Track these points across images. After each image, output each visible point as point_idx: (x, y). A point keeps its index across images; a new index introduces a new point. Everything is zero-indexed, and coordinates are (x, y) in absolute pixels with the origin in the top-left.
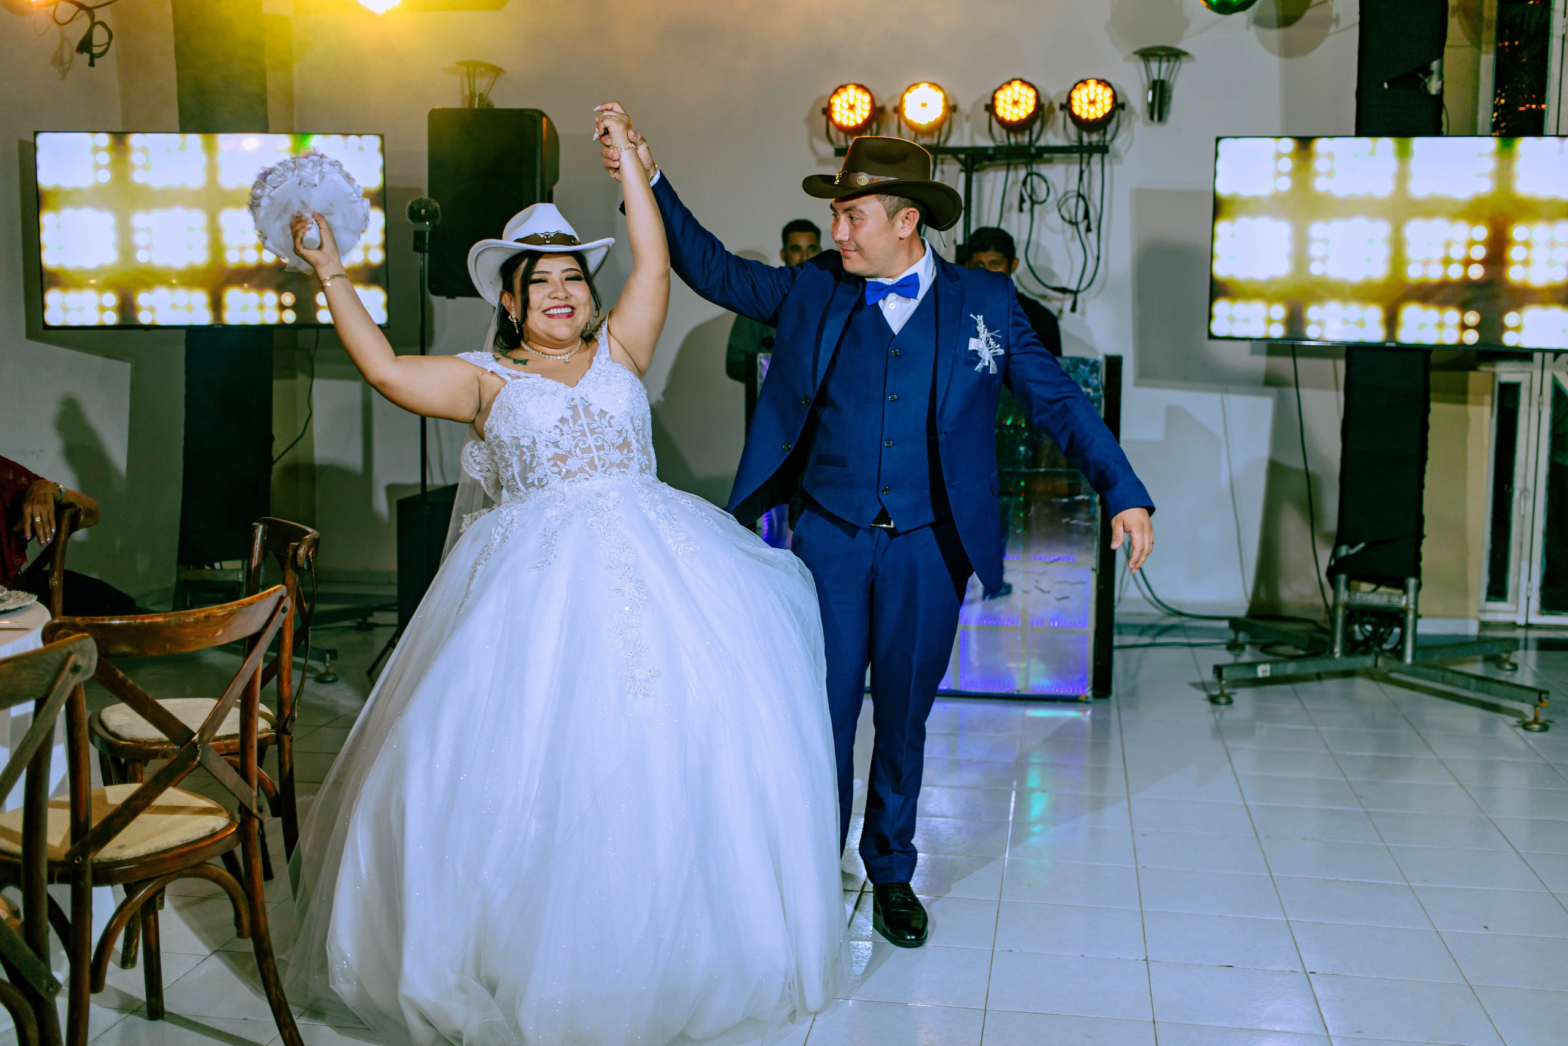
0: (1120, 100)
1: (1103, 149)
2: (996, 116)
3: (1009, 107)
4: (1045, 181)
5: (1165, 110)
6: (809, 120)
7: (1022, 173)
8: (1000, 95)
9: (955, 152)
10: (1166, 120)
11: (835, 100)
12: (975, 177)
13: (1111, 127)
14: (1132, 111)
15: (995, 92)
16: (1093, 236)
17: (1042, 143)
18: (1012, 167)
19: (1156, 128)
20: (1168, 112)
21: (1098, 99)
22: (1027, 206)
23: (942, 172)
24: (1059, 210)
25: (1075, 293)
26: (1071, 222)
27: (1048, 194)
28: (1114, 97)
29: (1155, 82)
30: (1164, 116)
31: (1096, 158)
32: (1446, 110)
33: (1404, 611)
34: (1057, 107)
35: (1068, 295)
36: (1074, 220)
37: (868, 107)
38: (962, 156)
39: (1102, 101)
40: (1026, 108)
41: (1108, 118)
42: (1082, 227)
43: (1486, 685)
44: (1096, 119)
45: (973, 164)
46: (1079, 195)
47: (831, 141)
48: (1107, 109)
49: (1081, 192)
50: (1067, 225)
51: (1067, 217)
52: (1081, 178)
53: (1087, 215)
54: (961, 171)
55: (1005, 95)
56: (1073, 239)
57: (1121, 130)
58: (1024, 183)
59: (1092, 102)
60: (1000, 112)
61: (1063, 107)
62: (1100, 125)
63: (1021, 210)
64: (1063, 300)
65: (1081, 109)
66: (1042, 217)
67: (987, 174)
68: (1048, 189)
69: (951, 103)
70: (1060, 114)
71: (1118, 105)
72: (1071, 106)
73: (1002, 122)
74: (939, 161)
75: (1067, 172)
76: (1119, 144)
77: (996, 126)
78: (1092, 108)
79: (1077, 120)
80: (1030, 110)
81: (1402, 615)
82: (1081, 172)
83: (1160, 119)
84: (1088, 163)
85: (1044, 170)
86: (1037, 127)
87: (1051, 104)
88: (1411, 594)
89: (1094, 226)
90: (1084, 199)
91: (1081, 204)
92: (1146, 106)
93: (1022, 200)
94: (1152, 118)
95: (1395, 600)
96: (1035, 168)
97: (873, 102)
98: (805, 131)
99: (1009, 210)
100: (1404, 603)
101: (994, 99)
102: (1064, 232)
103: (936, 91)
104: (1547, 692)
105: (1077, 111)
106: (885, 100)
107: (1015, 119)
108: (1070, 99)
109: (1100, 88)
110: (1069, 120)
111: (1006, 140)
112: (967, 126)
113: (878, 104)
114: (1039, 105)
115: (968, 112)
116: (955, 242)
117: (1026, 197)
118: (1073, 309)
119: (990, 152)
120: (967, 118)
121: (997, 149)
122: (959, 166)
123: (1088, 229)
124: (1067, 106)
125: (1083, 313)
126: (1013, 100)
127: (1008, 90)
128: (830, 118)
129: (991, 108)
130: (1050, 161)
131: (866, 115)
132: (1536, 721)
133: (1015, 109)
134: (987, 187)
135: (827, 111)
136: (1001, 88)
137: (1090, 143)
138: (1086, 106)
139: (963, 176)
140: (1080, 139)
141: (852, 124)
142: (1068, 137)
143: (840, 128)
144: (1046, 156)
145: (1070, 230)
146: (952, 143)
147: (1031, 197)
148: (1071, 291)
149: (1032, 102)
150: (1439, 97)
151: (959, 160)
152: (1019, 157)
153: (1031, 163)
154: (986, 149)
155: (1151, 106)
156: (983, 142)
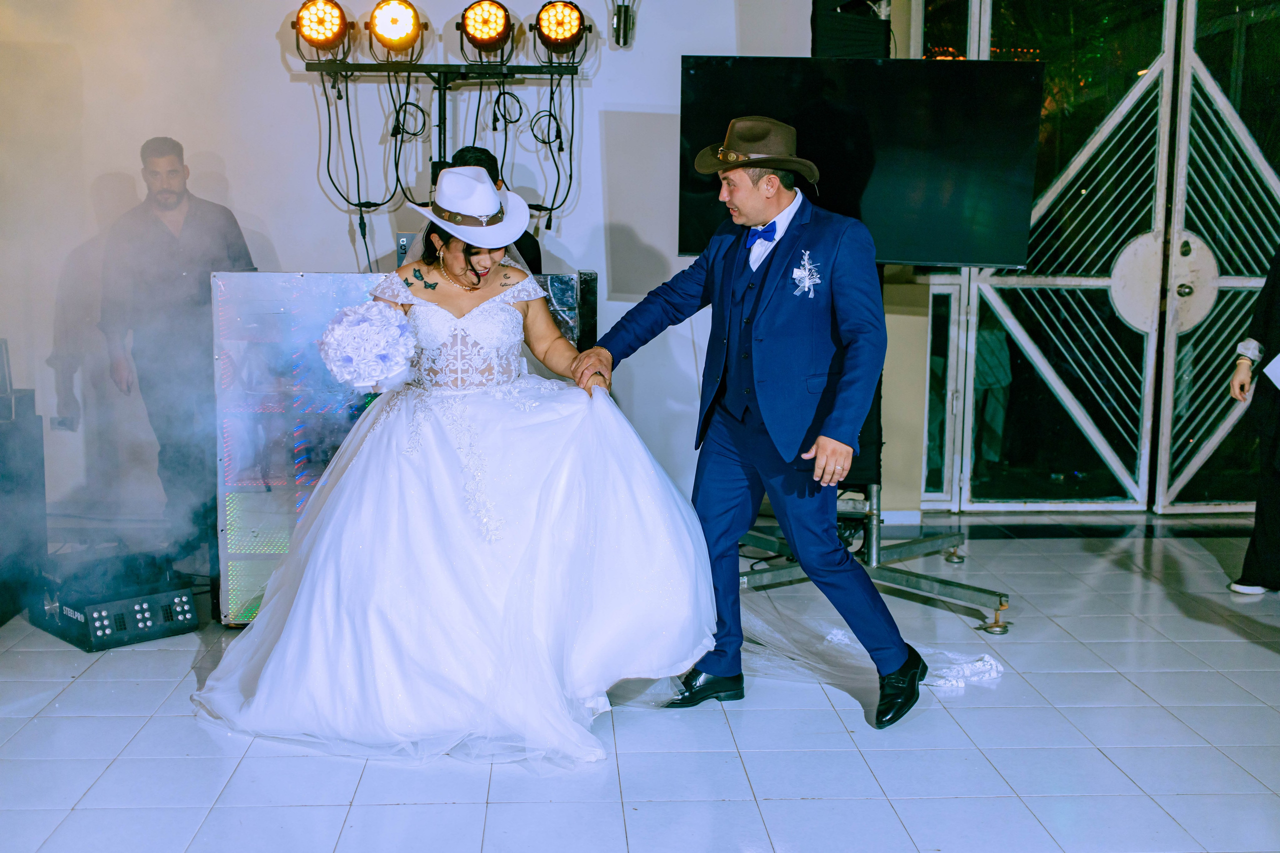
0: (587, 23)
1: (572, 70)
2: (468, 34)
3: (479, 26)
4: (518, 102)
5: (630, 35)
6: (280, 36)
7: (495, 93)
8: (470, 14)
9: (428, 69)
10: (631, 45)
11: (304, 14)
12: (449, 95)
13: (580, 49)
14: (598, 36)
15: (466, 10)
16: (565, 155)
17: (513, 62)
18: (484, 87)
19: (621, 52)
20: (633, 38)
21: (566, 20)
22: (500, 124)
23: (417, 90)
24: (532, 130)
25: (551, 210)
26: (544, 142)
27: (521, 115)
28: (582, 18)
29: (619, 7)
30: (629, 40)
31: (567, 78)
32: (893, 34)
33: (868, 517)
34: (526, 28)
35: (543, 213)
36: (547, 140)
37: (337, 21)
38: (435, 75)
39: (570, 23)
40: (495, 28)
41: (576, 39)
42: (555, 146)
43: (949, 589)
44: (565, 40)
45: (446, 83)
46: (551, 115)
47: (302, 57)
48: (575, 30)
49: (553, 112)
50: (540, 145)
51: (540, 137)
52: (552, 99)
53: (558, 135)
54: (435, 88)
55: (476, 14)
56: (546, 158)
57: (588, 53)
58: (497, 102)
59: (560, 24)
60: (470, 30)
61: (532, 28)
62: (568, 45)
63: (495, 129)
64: (539, 217)
65: (550, 30)
66: (516, 137)
67: (462, 94)
68: (521, 108)
69: (422, 21)
70: (530, 35)
71: (585, 28)
72: (540, 26)
73: (473, 40)
74: (412, 80)
75: (539, 93)
76: (585, 67)
77: (468, 45)
78: (560, 30)
79: (546, 41)
80: (500, 28)
81: (866, 521)
82: (552, 93)
83: (625, 43)
84: (559, 85)
85: (516, 90)
86: (508, 47)
87: (521, 25)
88: (875, 501)
89: (566, 146)
90: (555, 119)
91: (553, 124)
92: (611, 31)
93: (496, 120)
94: (618, 42)
95: (859, 506)
96: (507, 88)
97: (343, 17)
98: (277, 46)
99: (484, 130)
100: (868, 509)
101: (464, 17)
102: (537, 151)
103: (406, 8)
104: (1006, 596)
105: (545, 31)
106: (357, 16)
107: (486, 37)
108: (538, 19)
109: (567, 10)
110: (538, 41)
111: (478, 60)
112: (440, 46)
113: (349, 20)
114: (509, 25)
115: (441, 32)
116: (431, 159)
117: (499, 116)
118: (548, 227)
119: (463, 70)
120: (440, 37)
121: (470, 67)
122: (433, 84)
123: (561, 149)
124: (536, 27)
125: (558, 230)
126: (484, 19)
127: (478, 9)
128: (299, 33)
129: (461, 27)
130: (521, 82)
131: (336, 29)
132: (996, 622)
133: (485, 29)
134: (462, 107)
135: (296, 25)
136: (470, 7)
137: (560, 64)
138: (553, 27)
139: (436, 94)
140: (551, 61)
141: (321, 37)
142: (538, 57)
143: (312, 42)
144: (517, 76)
145: (543, 149)
146: (426, 60)
147: (504, 117)
148: (546, 209)
149: (501, 22)
150: (888, 23)
151: (432, 78)
152: (491, 76)
153: (503, 84)
154: (459, 66)
155: (617, 30)
156: (456, 60)
